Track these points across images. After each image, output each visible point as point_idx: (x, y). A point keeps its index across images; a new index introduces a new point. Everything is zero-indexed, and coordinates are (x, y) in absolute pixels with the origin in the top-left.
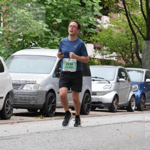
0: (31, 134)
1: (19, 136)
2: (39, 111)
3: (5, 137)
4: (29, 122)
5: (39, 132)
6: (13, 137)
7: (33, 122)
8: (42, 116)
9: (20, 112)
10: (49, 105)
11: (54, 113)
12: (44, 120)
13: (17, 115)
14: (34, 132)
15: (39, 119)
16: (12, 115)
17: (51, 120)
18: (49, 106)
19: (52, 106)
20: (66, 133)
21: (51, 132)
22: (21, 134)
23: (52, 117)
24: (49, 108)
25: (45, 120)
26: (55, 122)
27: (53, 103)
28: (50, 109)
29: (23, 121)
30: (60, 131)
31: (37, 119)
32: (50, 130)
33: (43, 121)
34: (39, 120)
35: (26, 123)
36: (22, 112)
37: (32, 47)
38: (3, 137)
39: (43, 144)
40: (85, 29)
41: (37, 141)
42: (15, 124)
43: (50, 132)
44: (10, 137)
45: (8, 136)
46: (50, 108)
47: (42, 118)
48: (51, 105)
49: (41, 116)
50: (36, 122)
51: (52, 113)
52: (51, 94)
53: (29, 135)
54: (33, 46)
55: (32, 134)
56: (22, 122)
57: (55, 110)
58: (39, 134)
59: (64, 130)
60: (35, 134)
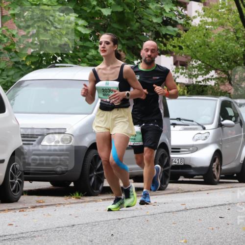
0: (58, 229)
1: (36, 234)
2: (72, 184)
3: (10, 235)
4: (54, 207)
5: (73, 226)
6: (24, 235)
7: (62, 206)
8: (79, 195)
9: (37, 188)
10: (90, 173)
11: (101, 188)
12: (82, 202)
14: (63, 226)
15: (73, 199)
17: (96, 201)
18: (90, 175)
19: (96, 175)
20: (124, 225)
21: (97, 223)
22: (39, 229)
23: (97, 195)
24: (91, 178)
25: (85, 202)
26: (104, 206)
27: (98, 170)
28: (94, 181)
29: (44, 204)
30: (112, 221)
31: (69, 200)
32: (93, 221)
33: (80, 204)
34: (73, 202)
35: (48, 208)
36: (41, 188)
37: (57, 65)
38: (5, 236)
40: (158, 29)
42: (28, 210)
43: (94, 224)
44: (19, 236)
45: (15, 233)
46: (93, 179)
47: (79, 198)
48: (95, 173)
49: (77, 194)
50: (68, 206)
51: (98, 189)
52: (92, 153)
53: (55, 230)
54: (58, 63)
55: (60, 229)
56: (42, 206)
57: (102, 182)
59: (120, 219)
60: (67, 228)
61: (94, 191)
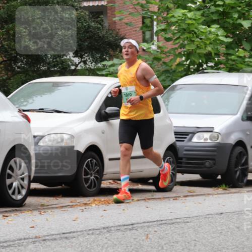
0: (208, 216)
1: (189, 220)
2: (219, 177)
3: (166, 220)
4: (204, 197)
5: (222, 213)
6: (178, 220)
7: (211, 196)
8: (226, 187)
9: (188, 180)
11: (245, 181)
12: (228, 193)
13: (183, 184)
14: (212, 213)
15: (220, 190)
16: (176, 185)
18: (236, 169)
19: (241, 169)
21: (243, 212)
22: (191, 216)
23: (241, 187)
24: (236, 172)
25: (231, 193)
27: (243, 165)
28: (239, 175)
29: (194, 194)
31: (217, 191)
32: (239, 210)
33: (227, 195)
34: (221, 192)
36: (191, 179)
38: (162, 220)
39: (229, 233)
41: (219, 229)
42: (181, 199)
43: (240, 213)
44: (174, 221)
45: (170, 218)
46: (238, 173)
47: (226, 190)
48: (240, 168)
49: (224, 186)
50: (216, 196)
51: (242, 181)
52: (239, 149)
53: (206, 218)
55: (210, 216)
56: (192, 196)
57: (246, 176)
58: (223, 215)
60: (216, 216)
61: (240, 184)
